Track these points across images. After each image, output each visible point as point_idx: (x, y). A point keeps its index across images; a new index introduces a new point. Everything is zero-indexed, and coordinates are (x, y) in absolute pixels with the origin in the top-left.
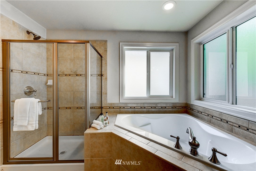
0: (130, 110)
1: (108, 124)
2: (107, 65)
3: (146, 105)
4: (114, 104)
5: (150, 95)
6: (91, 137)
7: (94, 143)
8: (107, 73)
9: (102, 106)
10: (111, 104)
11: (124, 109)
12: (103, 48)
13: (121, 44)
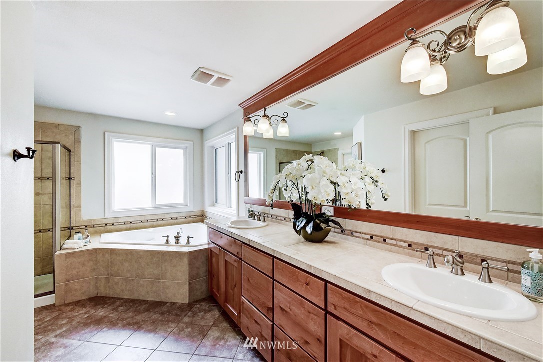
0: (125, 226)
1: (89, 244)
2: (81, 164)
3: (149, 218)
4: (94, 220)
5: (157, 204)
6: (67, 258)
7: (71, 264)
8: (80, 176)
9: (72, 226)
10: (90, 221)
11: (113, 227)
12: (72, 137)
13: (106, 134)
